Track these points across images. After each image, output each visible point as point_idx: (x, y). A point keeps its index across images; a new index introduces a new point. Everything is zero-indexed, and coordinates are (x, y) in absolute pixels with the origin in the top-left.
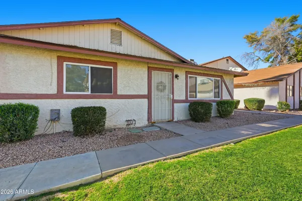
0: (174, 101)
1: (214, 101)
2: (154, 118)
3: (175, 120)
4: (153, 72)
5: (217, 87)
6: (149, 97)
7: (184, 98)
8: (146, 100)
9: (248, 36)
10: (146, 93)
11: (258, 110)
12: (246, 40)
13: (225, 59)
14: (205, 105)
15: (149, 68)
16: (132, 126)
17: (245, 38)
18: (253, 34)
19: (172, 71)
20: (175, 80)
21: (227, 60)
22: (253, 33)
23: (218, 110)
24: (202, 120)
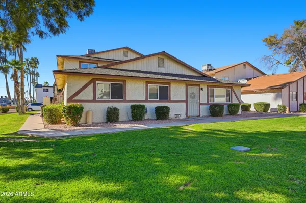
0: (201, 104)
1: (226, 104)
2: (189, 114)
3: (201, 115)
4: (189, 87)
5: (228, 95)
6: (186, 101)
7: (206, 102)
8: (185, 103)
9: (266, 39)
10: (185, 99)
11: (264, 111)
12: (265, 43)
13: (243, 64)
14: (220, 106)
15: (186, 85)
16: (178, 118)
17: (264, 41)
18: (272, 37)
19: (199, 85)
20: (201, 91)
21: (245, 65)
22: (273, 35)
23: (229, 110)
24: (217, 116)
